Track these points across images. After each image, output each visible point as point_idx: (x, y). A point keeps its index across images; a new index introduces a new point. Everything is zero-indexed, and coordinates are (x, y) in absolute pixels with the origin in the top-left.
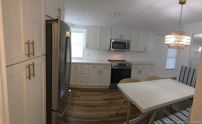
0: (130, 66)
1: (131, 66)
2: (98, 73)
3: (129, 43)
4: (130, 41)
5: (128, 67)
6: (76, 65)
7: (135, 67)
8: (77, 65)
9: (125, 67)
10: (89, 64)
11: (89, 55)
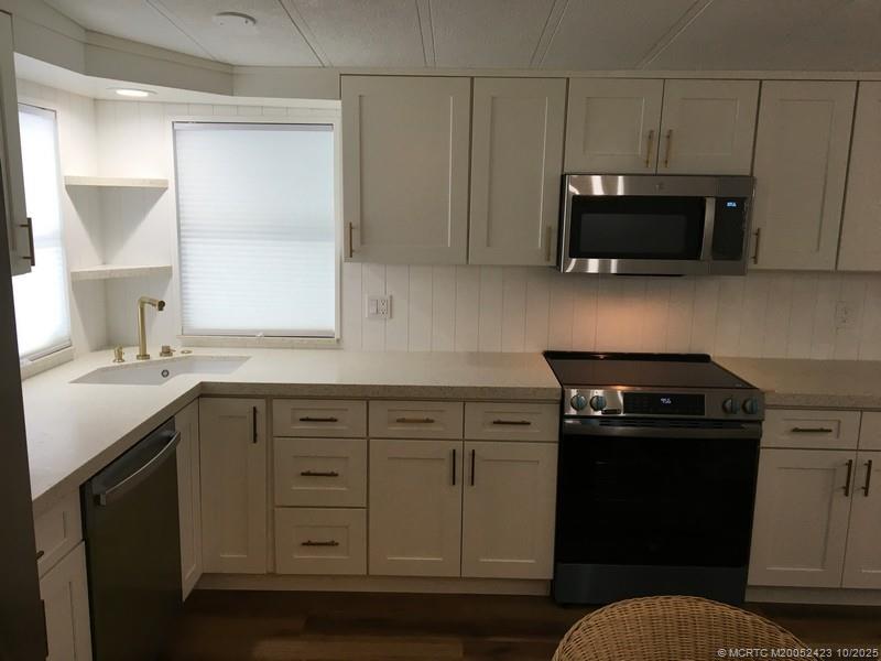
0: (740, 415)
1: (759, 422)
2: (446, 469)
3: (740, 201)
4: (749, 181)
5: (718, 423)
6: (260, 404)
7: (796, 430)
8: (269, 410)
9: (695, 424)
10: (367, 400)
11: (385, 309)
